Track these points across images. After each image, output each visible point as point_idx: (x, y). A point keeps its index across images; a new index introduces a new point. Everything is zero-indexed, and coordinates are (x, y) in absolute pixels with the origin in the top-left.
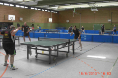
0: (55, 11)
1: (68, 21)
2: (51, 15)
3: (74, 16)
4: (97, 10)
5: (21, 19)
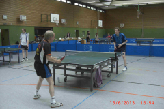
0: (102, 10)
5: (63, 21)
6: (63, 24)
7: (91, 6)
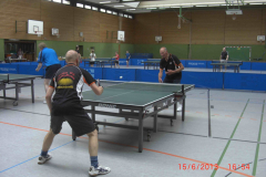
0: (128, 14)
1: (159, 39)
2: (121, 23)
3: (179, 27)
4: (240, 12)
5: (55, 31)
6: (55, 36)
7: (107, 8)
